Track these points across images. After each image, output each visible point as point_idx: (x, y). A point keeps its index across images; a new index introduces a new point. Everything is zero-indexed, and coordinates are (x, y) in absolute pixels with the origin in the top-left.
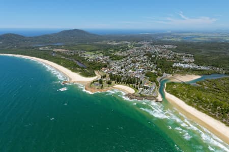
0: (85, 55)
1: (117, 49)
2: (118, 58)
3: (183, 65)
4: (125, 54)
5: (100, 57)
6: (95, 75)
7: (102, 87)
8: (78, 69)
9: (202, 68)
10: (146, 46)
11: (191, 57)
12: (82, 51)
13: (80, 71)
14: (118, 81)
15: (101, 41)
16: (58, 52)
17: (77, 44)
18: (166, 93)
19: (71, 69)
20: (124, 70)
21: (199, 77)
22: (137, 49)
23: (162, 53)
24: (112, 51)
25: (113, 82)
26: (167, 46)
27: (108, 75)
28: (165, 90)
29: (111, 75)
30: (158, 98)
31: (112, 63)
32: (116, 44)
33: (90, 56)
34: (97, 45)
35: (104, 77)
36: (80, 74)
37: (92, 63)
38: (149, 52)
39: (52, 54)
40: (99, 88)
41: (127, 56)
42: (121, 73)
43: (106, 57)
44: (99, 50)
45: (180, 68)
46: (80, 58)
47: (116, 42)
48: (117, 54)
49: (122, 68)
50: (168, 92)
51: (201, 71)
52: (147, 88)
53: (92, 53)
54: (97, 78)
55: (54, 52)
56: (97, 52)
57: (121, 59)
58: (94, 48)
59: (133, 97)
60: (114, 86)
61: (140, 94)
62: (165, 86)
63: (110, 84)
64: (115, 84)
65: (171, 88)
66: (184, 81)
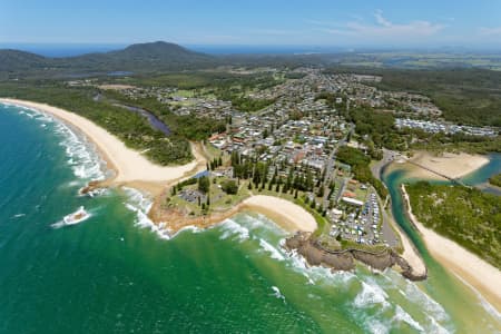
0: (171, 98)
1: (249, 83)
2: (253, 106)
3: (421, 124)
4: (269, 95)
5: (209, 103)
6: (190, 158)
7: (205, 208)
8: (146, 138)
9: (471, 131)
10: (313, 76)
11: (426, 101)
12: (168, 90)
13: (149, 144)
14: (256, 181)
15: (215, 67)
16: (110, 92)
17: (160, 73)
18: (420, 226)
19: (125, 139)
20: (270, 139)
21: (482, 161)
22: (295, 85)
23: (354, 93)
24: (239, 87)
25: (243, 184)
26: (360, 78)
27: (227, 159)
28: (413, 217)
29: (235, 160)
30: (404, 256)
31: (240, 120)
32: (247, 73)
33: (184, 101)
34: (204, 76)
35: (214, 165)
36: (148, 154)
37: (187, 121)
38: (324, 90)
39: (95, 95)
40: (199, 210)
41: (273, 101)
42: (264, 150)
43: (222, 104)
44: (208, 85)
45: (419, 133)
46: (158, 106)
47: (247, 69)
49: (265, 135)
50: (428, 225)
51: (477, 140)
52: (349, 208)
53: (190, 94)
54: (195, 169)
55: (100, 91)
56: (203, 91)
57: (261, 108)
58: (197, 82)
59: (319, 254)
60: (245, 202)
61: (339, 238)
62: (407, 197)
63: (234, 193)
64: (250, 192)
65: (428, 205)
66: (453, 177)
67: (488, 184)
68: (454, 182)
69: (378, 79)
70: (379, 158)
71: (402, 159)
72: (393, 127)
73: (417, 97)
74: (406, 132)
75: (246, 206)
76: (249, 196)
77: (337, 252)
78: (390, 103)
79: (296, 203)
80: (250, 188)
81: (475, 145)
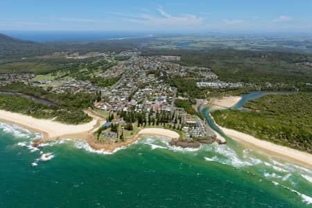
2: (107, 83)
3: (209, 84)
4: (113, 74)
9: (233, 85)
10: (135, 58)
11: (209, 71)
18: (220, 127)
21: (238, 99)
26: (167, 58)
28: (217, 125)
32: (81, 57)
33: (51, 84)
35: (110, 119)
41: (120, 78)
45: (210, 89)
48: (99, 74)
49: (129, 99)
50: (223, 126)
51: (235, 89)
52: (191, 125)
57: (114, 83)
59: (185, 144)
60: (140, 133)
61: (191, 137)
62: (212, 118)
63: (132, 130)
64: (140, 128)
65: (221, 119)
66: (229, 107)
67: (242, 108)
68: (230, 109)
69: (179, 58)
70: (195, 103)
71: (206, 102)
72: (196, 87)
73: (203, 68)
74: (203, 89)
75: (141, 135)
76: (140, 130)
77: (192, 142)
78: (191, 73)
79: (165, 128)
80: (139, 126)
81: (235, 92)
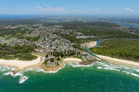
18: (96, 55)
30: (97, 59)
31: (37, 44)
61: (87, 60)
62: (90, 51)
64: (63, 59)
69: (62, 26)
72: (77, 39)
73: (75, 30)
74: (80, 39)
78: (71, 33)
79: (74, 58)
80: (62, 58)
